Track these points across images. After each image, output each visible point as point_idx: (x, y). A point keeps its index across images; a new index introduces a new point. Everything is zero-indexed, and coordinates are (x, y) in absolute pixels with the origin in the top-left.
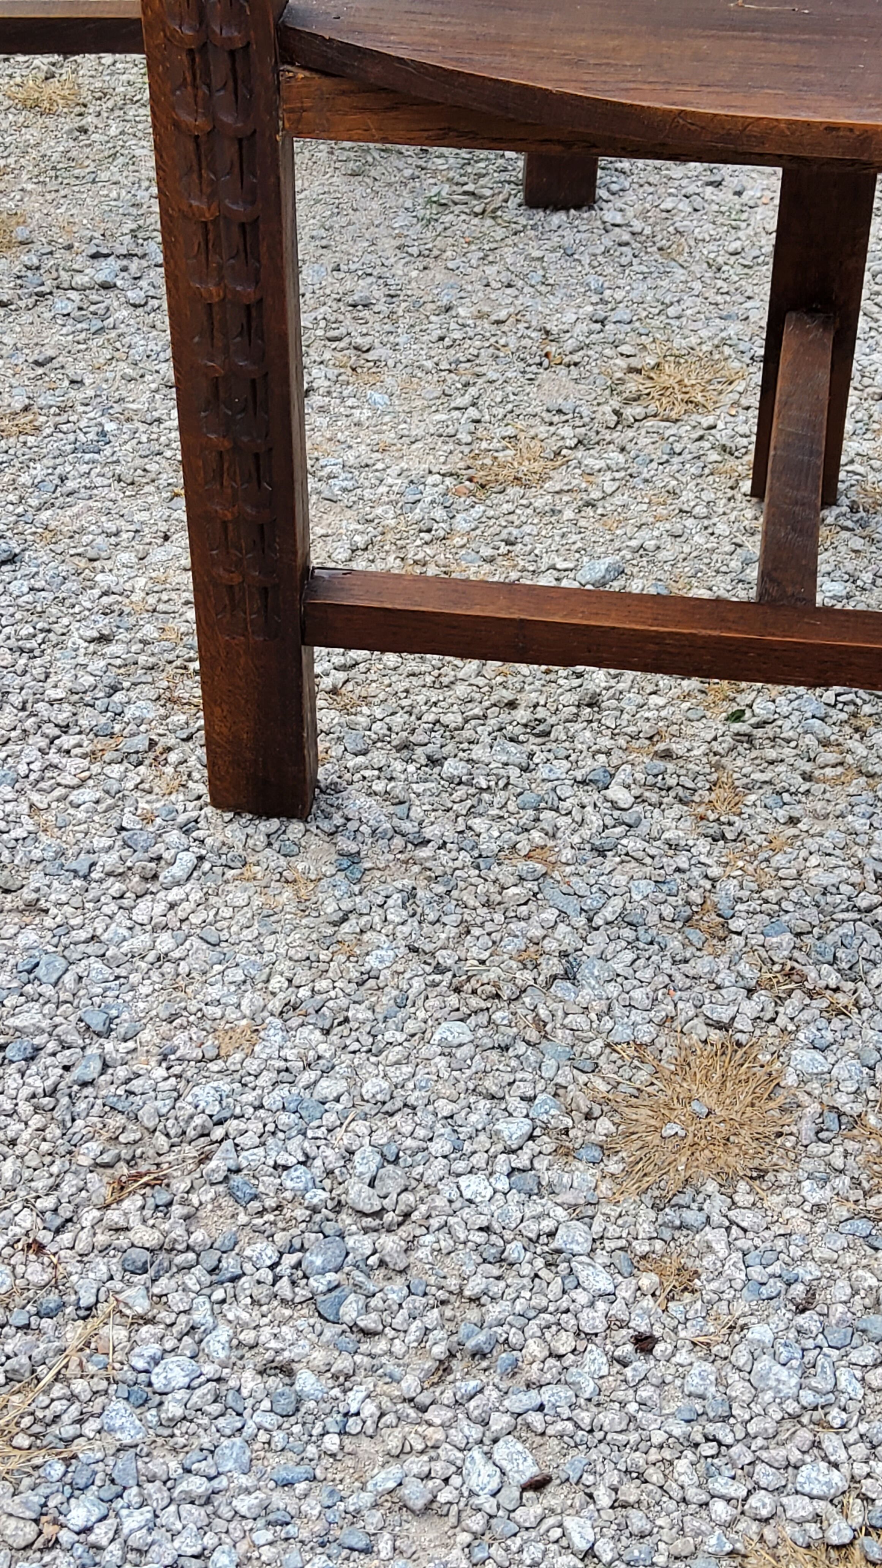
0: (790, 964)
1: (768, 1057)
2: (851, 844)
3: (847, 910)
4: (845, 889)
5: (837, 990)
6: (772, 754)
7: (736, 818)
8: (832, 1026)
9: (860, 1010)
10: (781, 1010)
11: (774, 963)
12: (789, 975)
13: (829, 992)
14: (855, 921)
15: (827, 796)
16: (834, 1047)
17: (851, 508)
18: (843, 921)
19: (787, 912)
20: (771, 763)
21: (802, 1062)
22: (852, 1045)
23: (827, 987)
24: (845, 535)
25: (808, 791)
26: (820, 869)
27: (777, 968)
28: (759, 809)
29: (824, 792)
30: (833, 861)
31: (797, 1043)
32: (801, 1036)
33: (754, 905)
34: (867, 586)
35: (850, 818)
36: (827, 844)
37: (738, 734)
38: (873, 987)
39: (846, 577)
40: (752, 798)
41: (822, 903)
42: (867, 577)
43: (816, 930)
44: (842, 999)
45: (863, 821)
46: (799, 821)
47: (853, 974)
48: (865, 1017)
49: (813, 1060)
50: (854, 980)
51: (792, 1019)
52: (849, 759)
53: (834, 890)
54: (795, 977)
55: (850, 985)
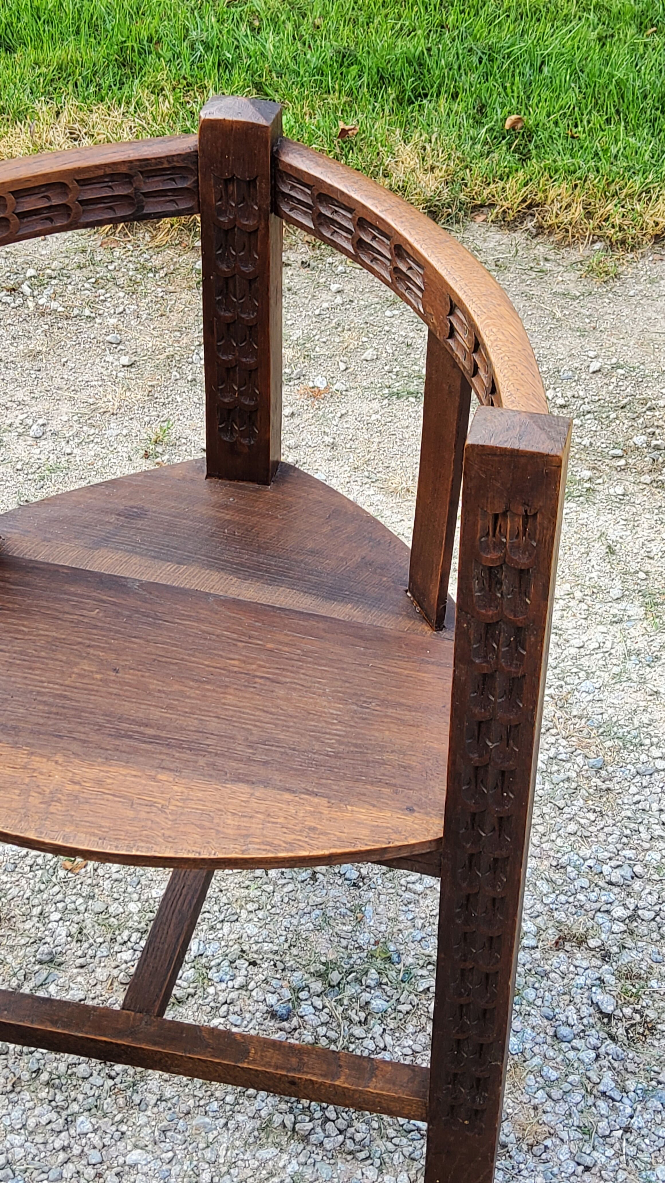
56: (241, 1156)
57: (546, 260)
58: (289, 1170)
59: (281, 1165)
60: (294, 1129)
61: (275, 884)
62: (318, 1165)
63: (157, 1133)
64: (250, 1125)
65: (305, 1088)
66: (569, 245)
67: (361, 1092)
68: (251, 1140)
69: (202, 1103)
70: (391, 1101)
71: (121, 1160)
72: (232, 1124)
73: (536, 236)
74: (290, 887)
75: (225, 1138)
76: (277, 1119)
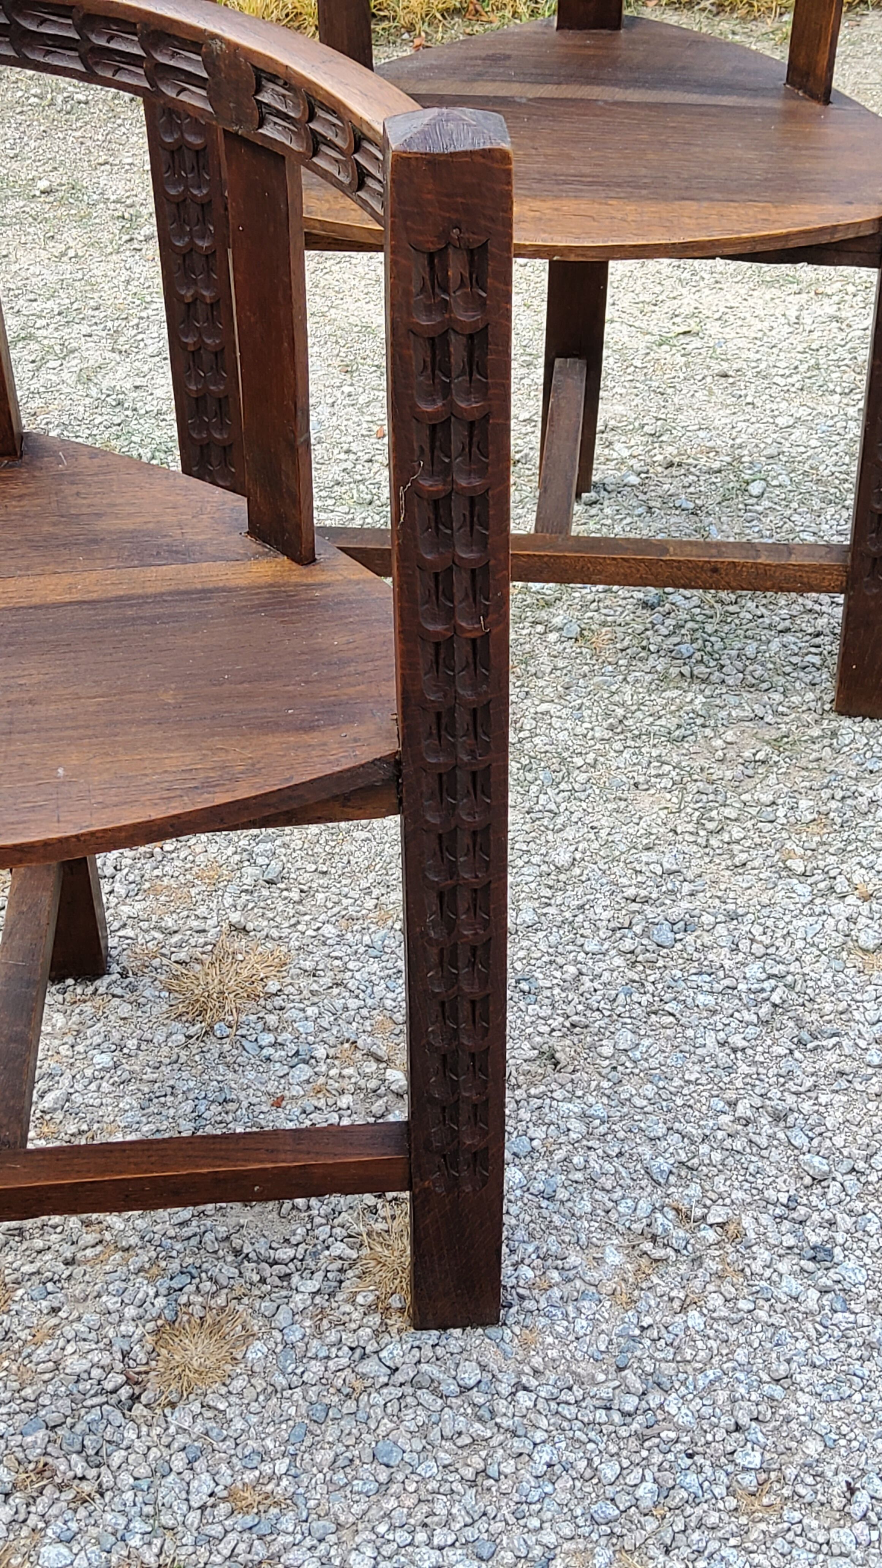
0: (43, 1460)
1: (20, 1560)
2: (105, 1324)
3: (95, 1395)
4: (96, 1373)
5: (83, 1478)
6: (39, 1244)
7: (5, 1317)
8: (78, 1517)
9: (102, 1495)
10: (32, 1509)
11: (30, 1462)
12: (41, 1472)
13: (77, 1481)
14: (101, 1405)
15: (87, 1278)
16: (79, 1536)
17: (121, 974)
18: (93, 1407)
19: (44, 1406)
20: (39, 1252)
21: (49, 1558)
22: (93, 1531)
23: (75, 1477)
24: (116, 1001)
25: (70, 1275)
26: (76, 1356)
27: (32, 1466)
28: (26, 1303)
29: (85, 1274)
30: (86, 1346)
31: (47, 1540)
32: (49, 1532)
33: (14, 1406)
34: (133, 1053)
35: (104, 1298)
36: (82, 1329)
37: (9, 1230)
38: (114, 1468)
39: (114, 1047)
40: (20, 1292)
41: (75, 1391)
42: (132, 1043)
43: (69, 1420)
44: (87, 1487)
45: (115, 1299)
46: (60, 1309)
47: (97, 1461)
48: (107, 1499)
49: (59, 1554)
50: (98, 1466)
51: (43, 1516)
52: (107, 1236)
53: (85, 1376)
54: (47, 1474)
55: (93, 1472)
56: (647, 698)
57: (734, 33)
58: (697, 702)
59: (688, 700)
60: (692, 676)
61: (612, 519)
62: (724, 696)
63: (560, 689)
64: (649, 678)
65: (727, 575)
66: (755, 19)
67: (783, 567)
68: (653, 687)
69: (596, 667)
70: (813, 572)
71: (532, 710)
72: (630, 679)
73: (718, 13)
74: (629, 520)
75: (628, 689)
76: (674, 671)
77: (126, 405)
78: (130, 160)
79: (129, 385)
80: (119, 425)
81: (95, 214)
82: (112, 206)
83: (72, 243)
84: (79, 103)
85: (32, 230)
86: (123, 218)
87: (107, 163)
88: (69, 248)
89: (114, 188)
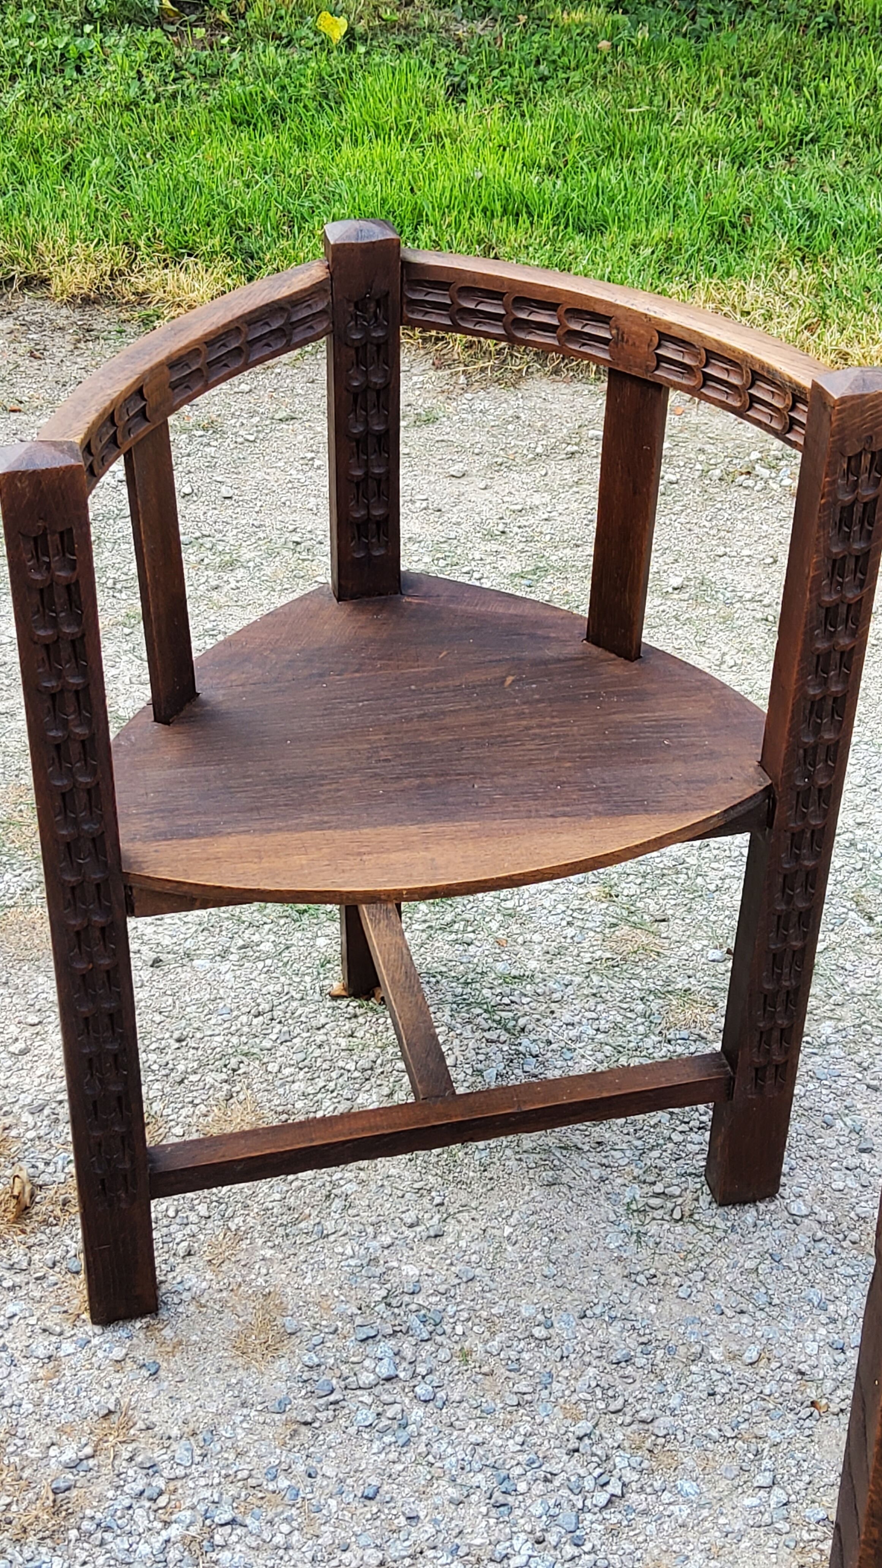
77: (860, 846)
78: (746, 552)
79: (852, 823)
80: (861, 870)
81: (736, 616)
82: (748, 605)
83: (725, 649)
84: (671, 483)
85: (680, 632)
86: (767, 620)
87: (725, 554)
88: (724, 654)
89: (742, 584)
